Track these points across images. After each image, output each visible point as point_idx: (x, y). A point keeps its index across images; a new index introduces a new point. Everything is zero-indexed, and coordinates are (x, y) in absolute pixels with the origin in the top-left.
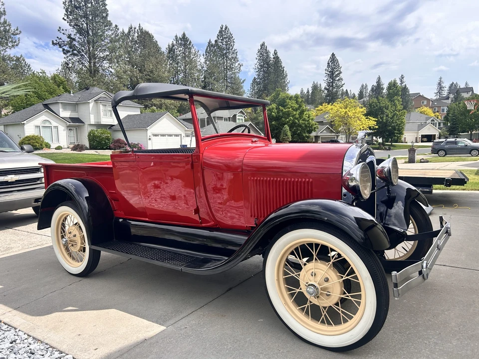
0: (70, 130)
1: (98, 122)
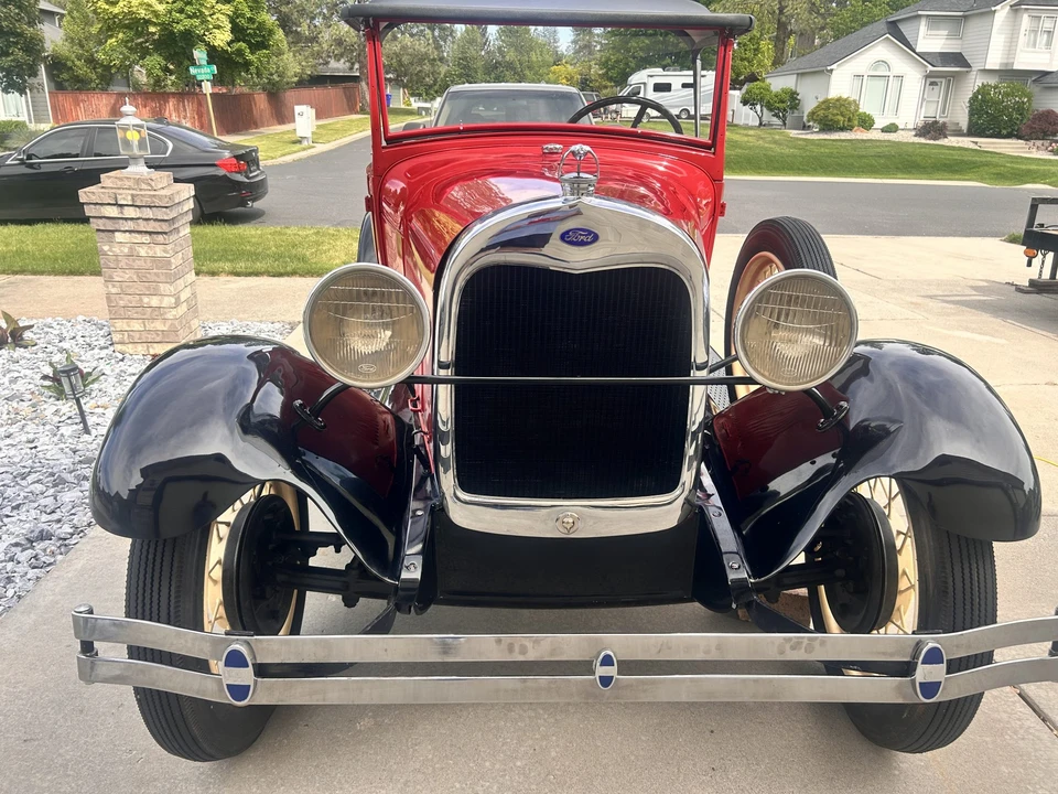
0: (932, 84)
1: (1007, 64)
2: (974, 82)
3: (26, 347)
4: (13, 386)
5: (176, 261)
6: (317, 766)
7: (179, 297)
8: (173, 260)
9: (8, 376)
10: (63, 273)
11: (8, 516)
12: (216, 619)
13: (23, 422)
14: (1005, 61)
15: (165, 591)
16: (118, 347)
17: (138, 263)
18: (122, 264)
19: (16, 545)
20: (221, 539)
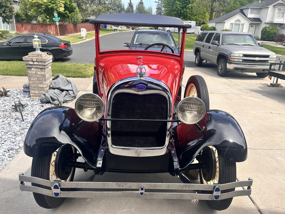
0: (251, 26)
1: (272, 21)
2: (263, 26)
3: (8, 97)
4: (5, 108)
5: (47, 75)
6: (76, 210)
7: (48, 85)
8: (46, 75)
9: (3, 104)
10: (18, 75)
11: (3, 144)
12: (53, 175)
13: (7, 118)
14: (271, 21)
15: (40, 169)
16: (32, 97)
17: (37, 76)
18: (33, 76)
19: (5, 151)
20: (54, 155)
